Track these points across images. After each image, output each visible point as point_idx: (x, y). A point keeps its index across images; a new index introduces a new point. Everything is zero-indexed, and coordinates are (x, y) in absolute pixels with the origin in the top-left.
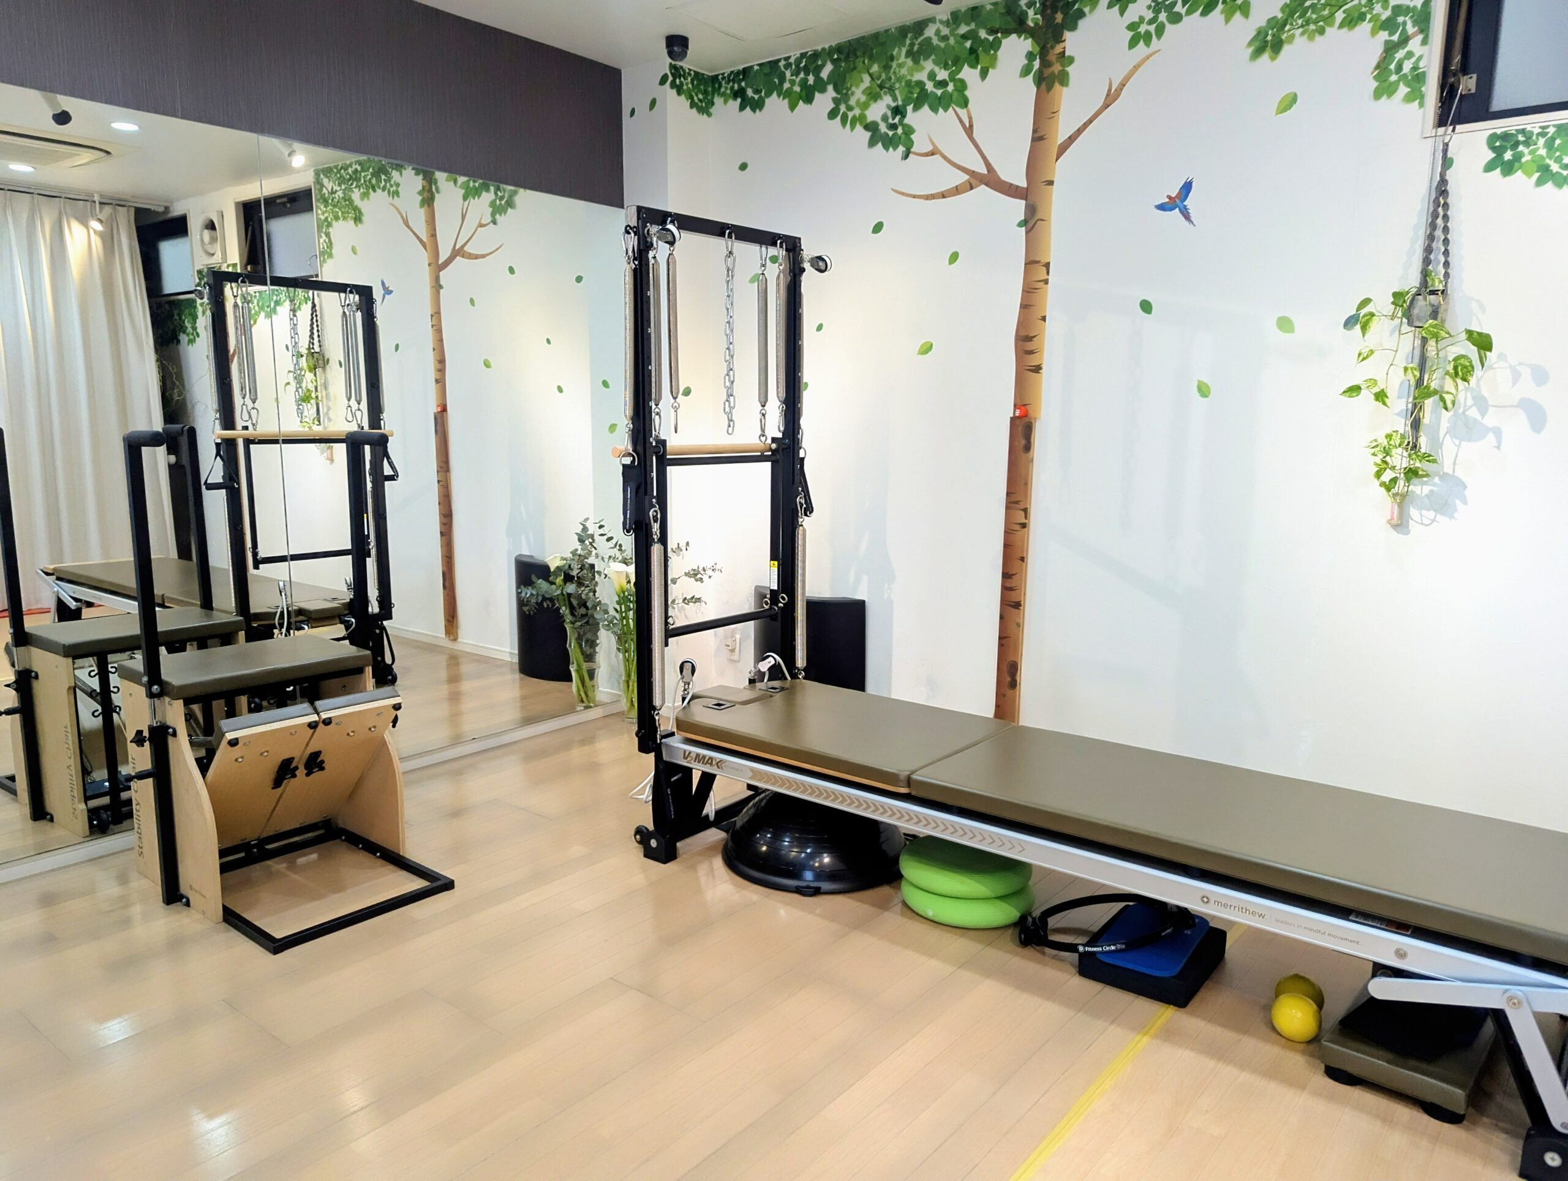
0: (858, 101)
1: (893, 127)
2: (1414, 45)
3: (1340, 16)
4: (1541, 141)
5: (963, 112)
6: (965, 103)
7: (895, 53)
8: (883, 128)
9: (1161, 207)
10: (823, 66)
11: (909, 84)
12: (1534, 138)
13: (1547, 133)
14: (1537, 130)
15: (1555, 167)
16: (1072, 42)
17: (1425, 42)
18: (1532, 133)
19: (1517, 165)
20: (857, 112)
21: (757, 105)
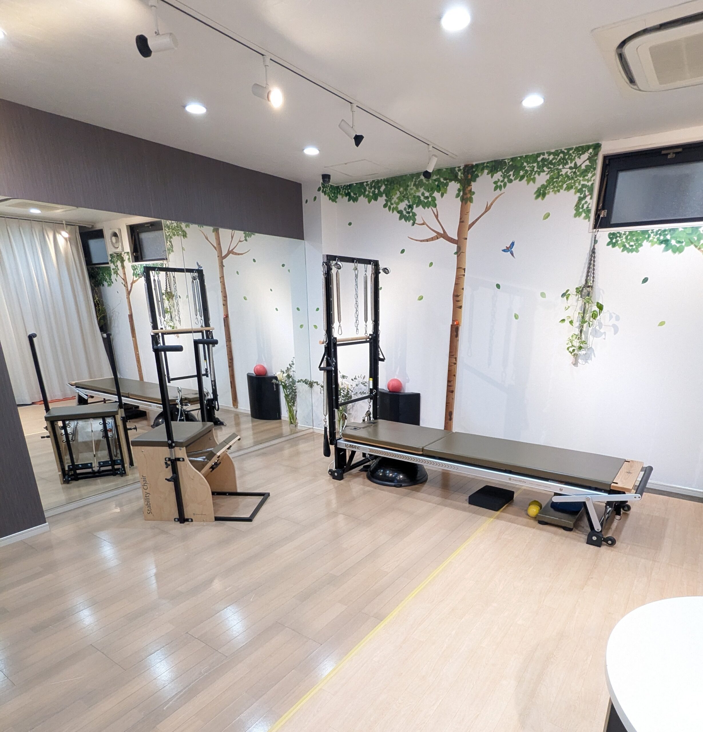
0: (395, 202)
1: (409, 213)
2: (588, 199)
3: (565, 186)
4: (624, 237)
5: (434, 209)
6: (435, 206)
7: (409, 184)
8: (404, 213)
9: (504, 251)
10: (381, 186)
11: (414, 196)
12: (622, 235)
13: (626, 234)
14: (623, 233)
15: (628, 246)
16: (474, 186)
17: (591, 198)
18: (621, 233)
19: (616, 244)
20: (395, 206)
21: (355, 200)
